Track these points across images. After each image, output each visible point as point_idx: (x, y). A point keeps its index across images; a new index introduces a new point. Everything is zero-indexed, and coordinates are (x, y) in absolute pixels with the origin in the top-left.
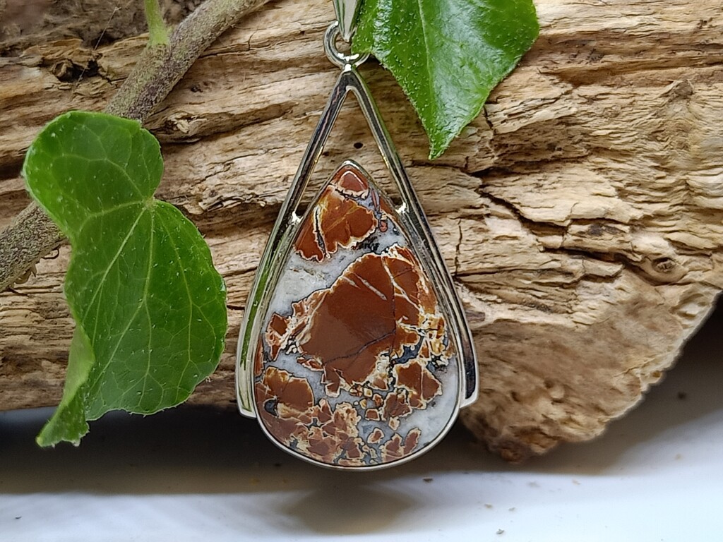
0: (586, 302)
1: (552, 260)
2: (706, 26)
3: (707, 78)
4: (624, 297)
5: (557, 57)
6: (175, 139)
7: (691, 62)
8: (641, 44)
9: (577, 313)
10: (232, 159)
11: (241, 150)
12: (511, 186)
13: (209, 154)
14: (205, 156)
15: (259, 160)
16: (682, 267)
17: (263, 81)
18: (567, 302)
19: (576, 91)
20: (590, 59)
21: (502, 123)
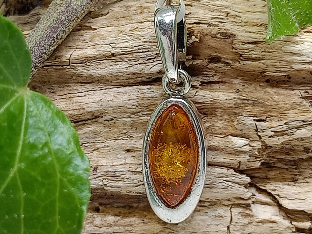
21: (270, 137)
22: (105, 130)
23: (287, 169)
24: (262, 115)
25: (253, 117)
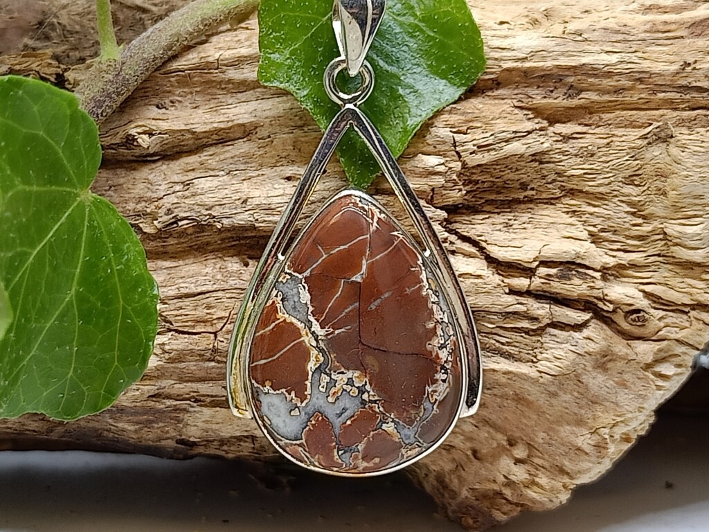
0: (552, 351)
1: (518, 304)
2: (690, 68)
3: (689, 122)
4: (592, 347)
5: (532, 91)
6: (135, 157)
7: (672, 105)
8: (620, 82)
9: (541, 362)
10: (192, 179)
11: (201, 171)
12: (480, 224)
13: (169, 173)
14: (165, 175)
15: (219, 181)
16: (657, 322)
17: (230, 102)
18: (532, 350)
19: (551, 129)
20: (567, 95)
21: (471, 153)
22: (259, 153)
23: (498, 213)
24: (461, 125)
25: (450, 128)
